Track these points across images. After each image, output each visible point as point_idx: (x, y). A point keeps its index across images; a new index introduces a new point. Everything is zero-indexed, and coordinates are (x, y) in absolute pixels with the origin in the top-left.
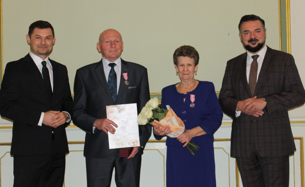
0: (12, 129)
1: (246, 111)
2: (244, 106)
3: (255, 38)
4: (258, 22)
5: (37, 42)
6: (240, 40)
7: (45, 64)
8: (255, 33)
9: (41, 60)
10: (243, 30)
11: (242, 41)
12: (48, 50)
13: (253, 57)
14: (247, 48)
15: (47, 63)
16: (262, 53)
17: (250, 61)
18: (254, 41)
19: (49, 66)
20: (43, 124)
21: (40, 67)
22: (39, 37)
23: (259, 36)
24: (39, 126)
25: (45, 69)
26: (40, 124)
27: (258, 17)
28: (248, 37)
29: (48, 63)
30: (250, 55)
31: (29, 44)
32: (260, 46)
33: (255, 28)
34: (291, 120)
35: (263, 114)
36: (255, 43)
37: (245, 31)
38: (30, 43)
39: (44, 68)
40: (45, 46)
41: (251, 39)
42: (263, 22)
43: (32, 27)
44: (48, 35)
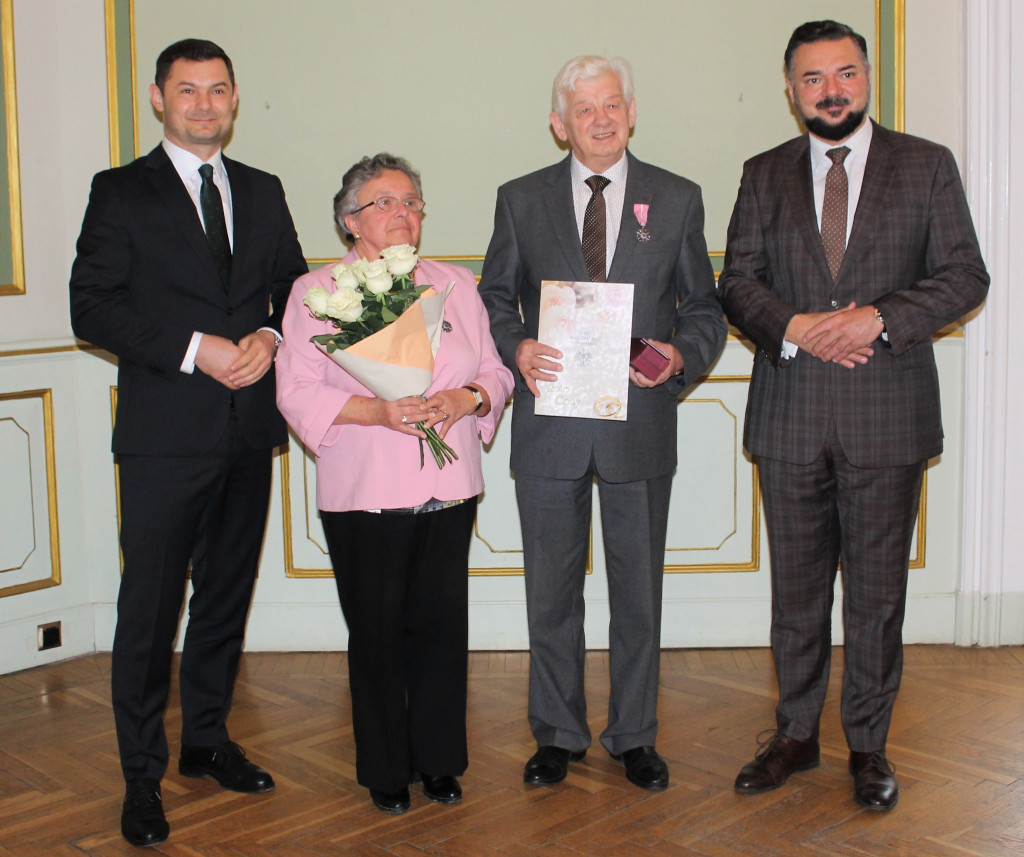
3: (838, 95)
5: (185, 105)
8: (839, 78)
10: (803, 68)
12: (221, 128)
15: (215, 170)
20: (196, 368)
22: (190, 89)
24: (185, 374)
26: (187, 365)
29: (220, 170)
33: (840, 64)
37: (808, 74)
39: (206, 185)
40: (210, 116)
41: (827, 97)
42: (861, 43)
43: (167, 59)
44: (216, 82)
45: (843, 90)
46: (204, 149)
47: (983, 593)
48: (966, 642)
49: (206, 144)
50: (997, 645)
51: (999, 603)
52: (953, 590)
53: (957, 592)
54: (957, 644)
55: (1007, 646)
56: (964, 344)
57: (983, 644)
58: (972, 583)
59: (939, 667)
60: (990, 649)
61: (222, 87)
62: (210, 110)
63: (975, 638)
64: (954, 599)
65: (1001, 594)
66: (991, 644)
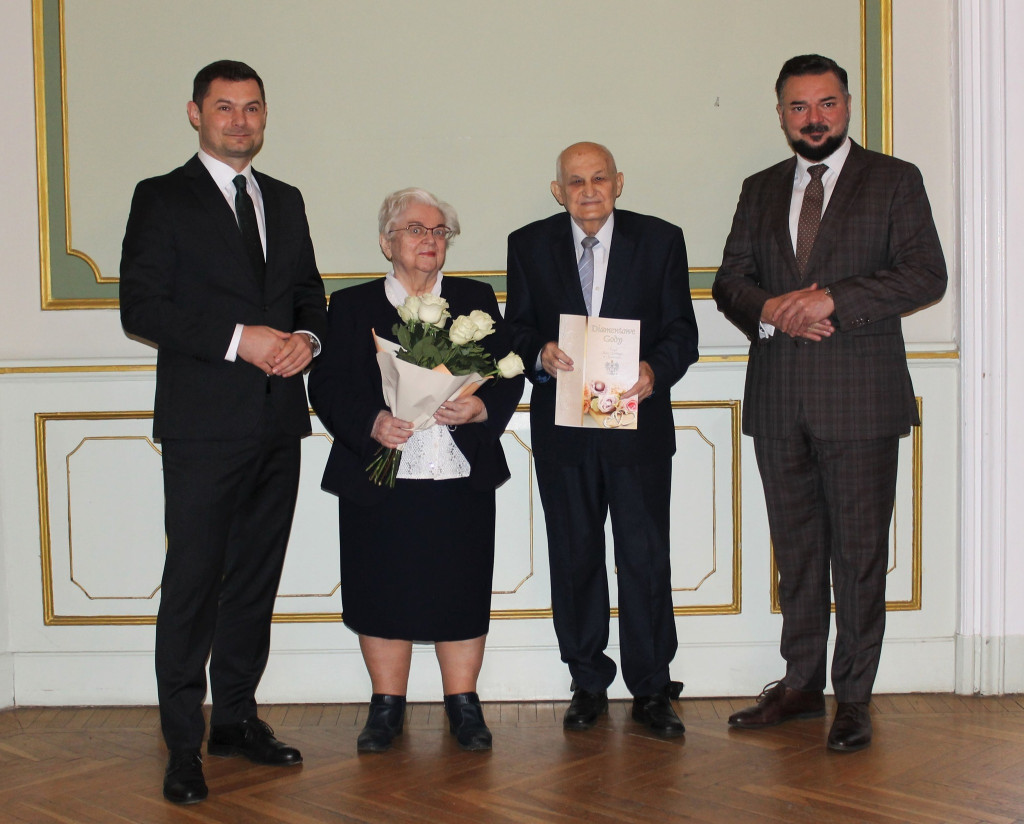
0: (155, 373)
1: (785, 323)
2: (778, 312)
3: (819, 123)
4: (830, 76)
5: (222, 122)
6: (779, 124)
7: (241, 185)
8: (820, 108)
9: (232, 174)
10: (790, 98)
11: (784, 127)
12: (253, 141)
13: (810, 170)
14: (798, 147)
15: (248, 180)
16: (836, 162)
17: (802, 181)
18: (817, 130)
19: (253, 190)
20: (238, 357)
21: (229, 193)
22: (227, 107)
23: (830, 118)
24: (229, 362)
25: (243, 198)
26: (231, 355)
27: (831, 61)
28: (800, 119)
29: (252, 182)
30: (804, 164)
31: (196, 128)
32: (833, 145)
33: (822, 96)
34: (908, 348)
35: (832, 334)
36: (819, 138)
37: (794, 103)
38: (198, 124)
39: (241, 195)
40: (245, 132)
41: (810, 124)
42: (842, 76)
43: (205, 79)
44: (250, 99)
45: (823, 118)
46: (237, 161)
47: (985, 636)
48: (967, 691)
49: (239, 157)
50: (1001, 693)
51: (1002, 647)
52: (953, 634)
53: (957, 635)
54: (957, 693)
55: (1012, 695)
56: (960, 366)
57: (985, 692)
58: (973, 626)
59: (937, 715)
60: (994, 697)
61: (255, 105)
62: (245, 127)
63: (977, 686)
64: (953, 643)
65: (1005, 637)
66: (995, 692)
